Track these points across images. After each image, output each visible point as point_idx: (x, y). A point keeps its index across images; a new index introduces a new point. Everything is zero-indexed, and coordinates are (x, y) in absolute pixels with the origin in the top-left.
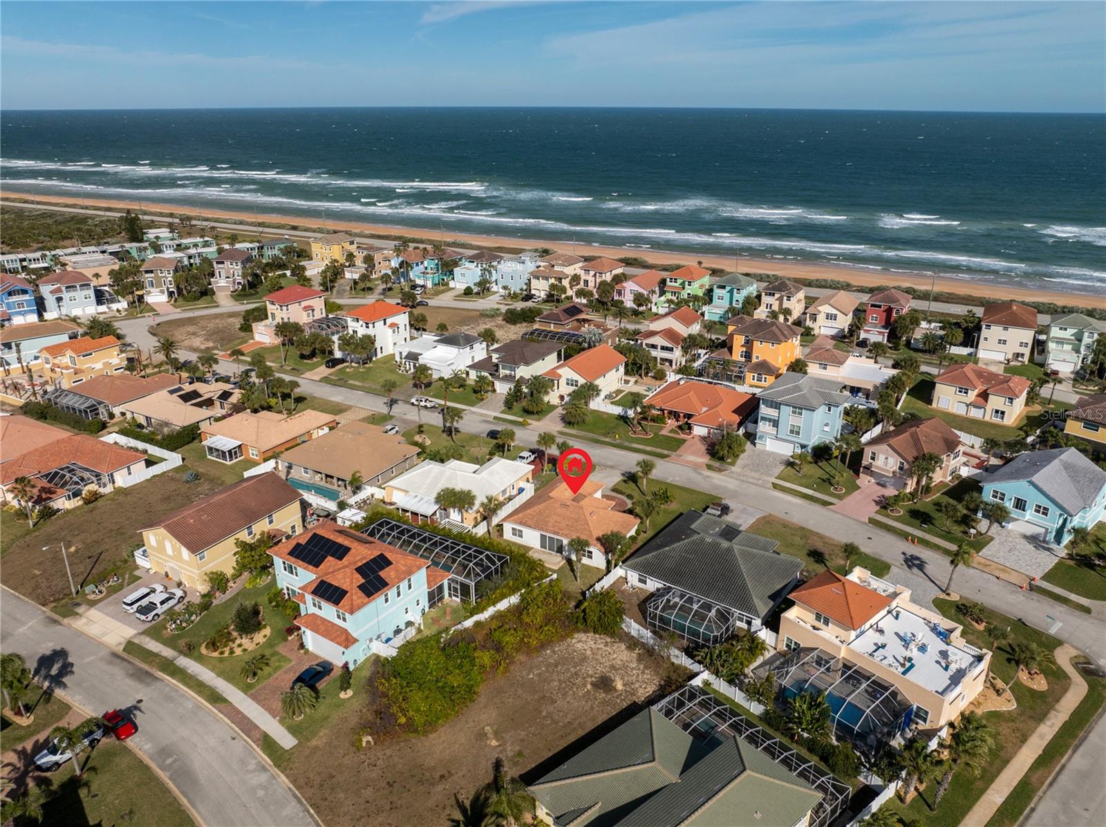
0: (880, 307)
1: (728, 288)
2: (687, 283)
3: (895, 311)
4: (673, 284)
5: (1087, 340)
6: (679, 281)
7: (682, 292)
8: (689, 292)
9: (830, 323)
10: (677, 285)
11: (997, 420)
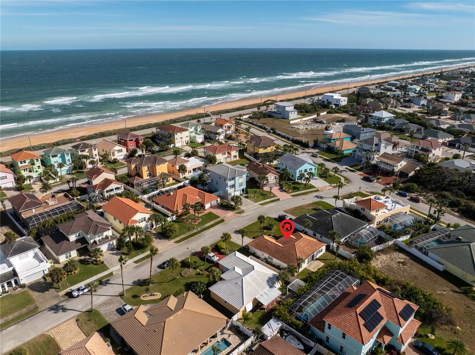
0: (132, 140)
1: (59, 155)
2: (35, 161)
3: (140, 140)
4: (24, 164)
5: (199, 129)
6: (28, 161)
7: (34, 167)
8: (38, 165)
9: (120, 154)
10: (26, 164)
11: (235, 159)
